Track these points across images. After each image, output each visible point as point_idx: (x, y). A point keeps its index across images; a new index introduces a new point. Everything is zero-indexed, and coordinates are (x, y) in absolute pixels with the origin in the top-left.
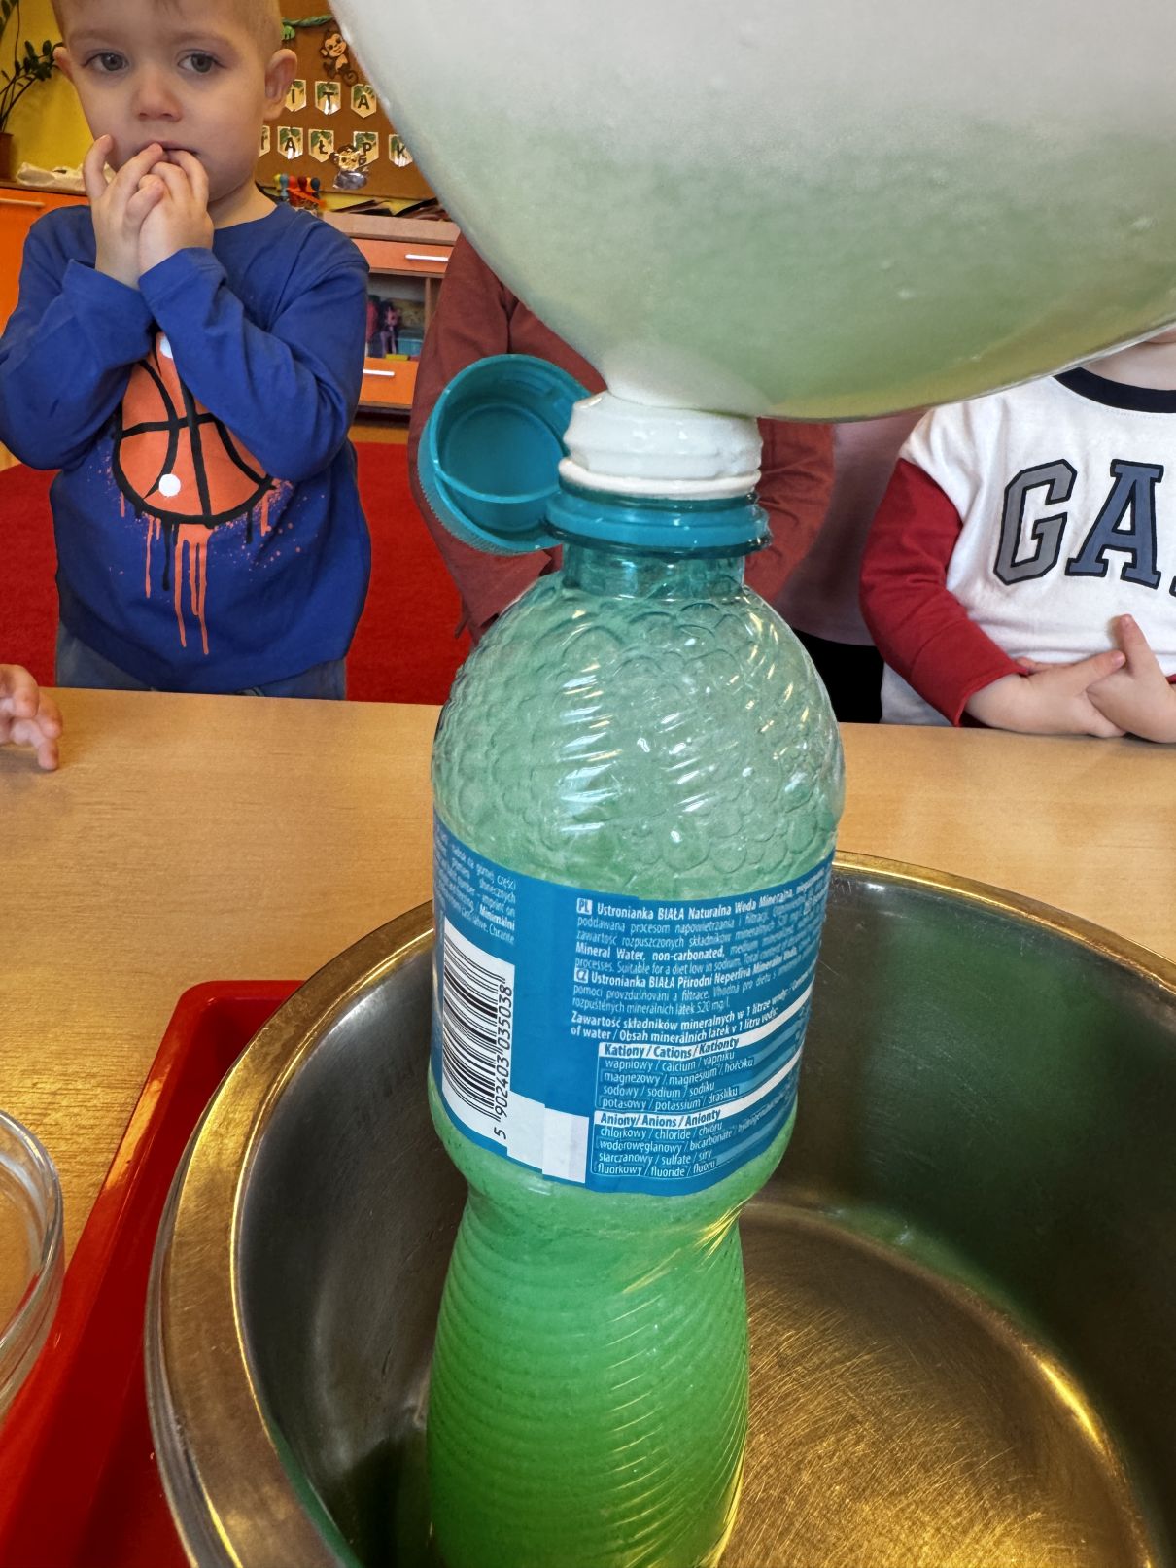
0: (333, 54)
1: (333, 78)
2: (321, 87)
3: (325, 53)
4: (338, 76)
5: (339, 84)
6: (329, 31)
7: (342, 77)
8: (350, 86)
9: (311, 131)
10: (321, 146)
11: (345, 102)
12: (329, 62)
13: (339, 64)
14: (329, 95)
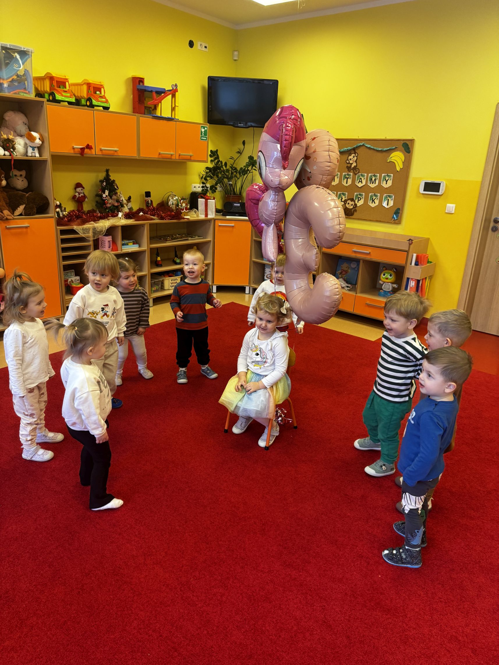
0: (351, 162)
1: (350, 172)
2: (345, 175)
3: (348, 162)
4: (352, 171)
5: (352, 174)
6: (350, 153)
7: (354, 171)
8: (356, 175)
9: (339, 193)
10: (342, 199)
11: (353, 181)
12: (349, 165)
13: (353, 166)
14: (347, 178)
